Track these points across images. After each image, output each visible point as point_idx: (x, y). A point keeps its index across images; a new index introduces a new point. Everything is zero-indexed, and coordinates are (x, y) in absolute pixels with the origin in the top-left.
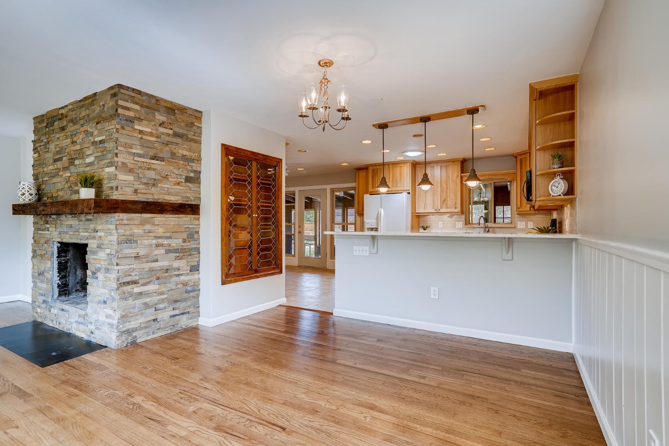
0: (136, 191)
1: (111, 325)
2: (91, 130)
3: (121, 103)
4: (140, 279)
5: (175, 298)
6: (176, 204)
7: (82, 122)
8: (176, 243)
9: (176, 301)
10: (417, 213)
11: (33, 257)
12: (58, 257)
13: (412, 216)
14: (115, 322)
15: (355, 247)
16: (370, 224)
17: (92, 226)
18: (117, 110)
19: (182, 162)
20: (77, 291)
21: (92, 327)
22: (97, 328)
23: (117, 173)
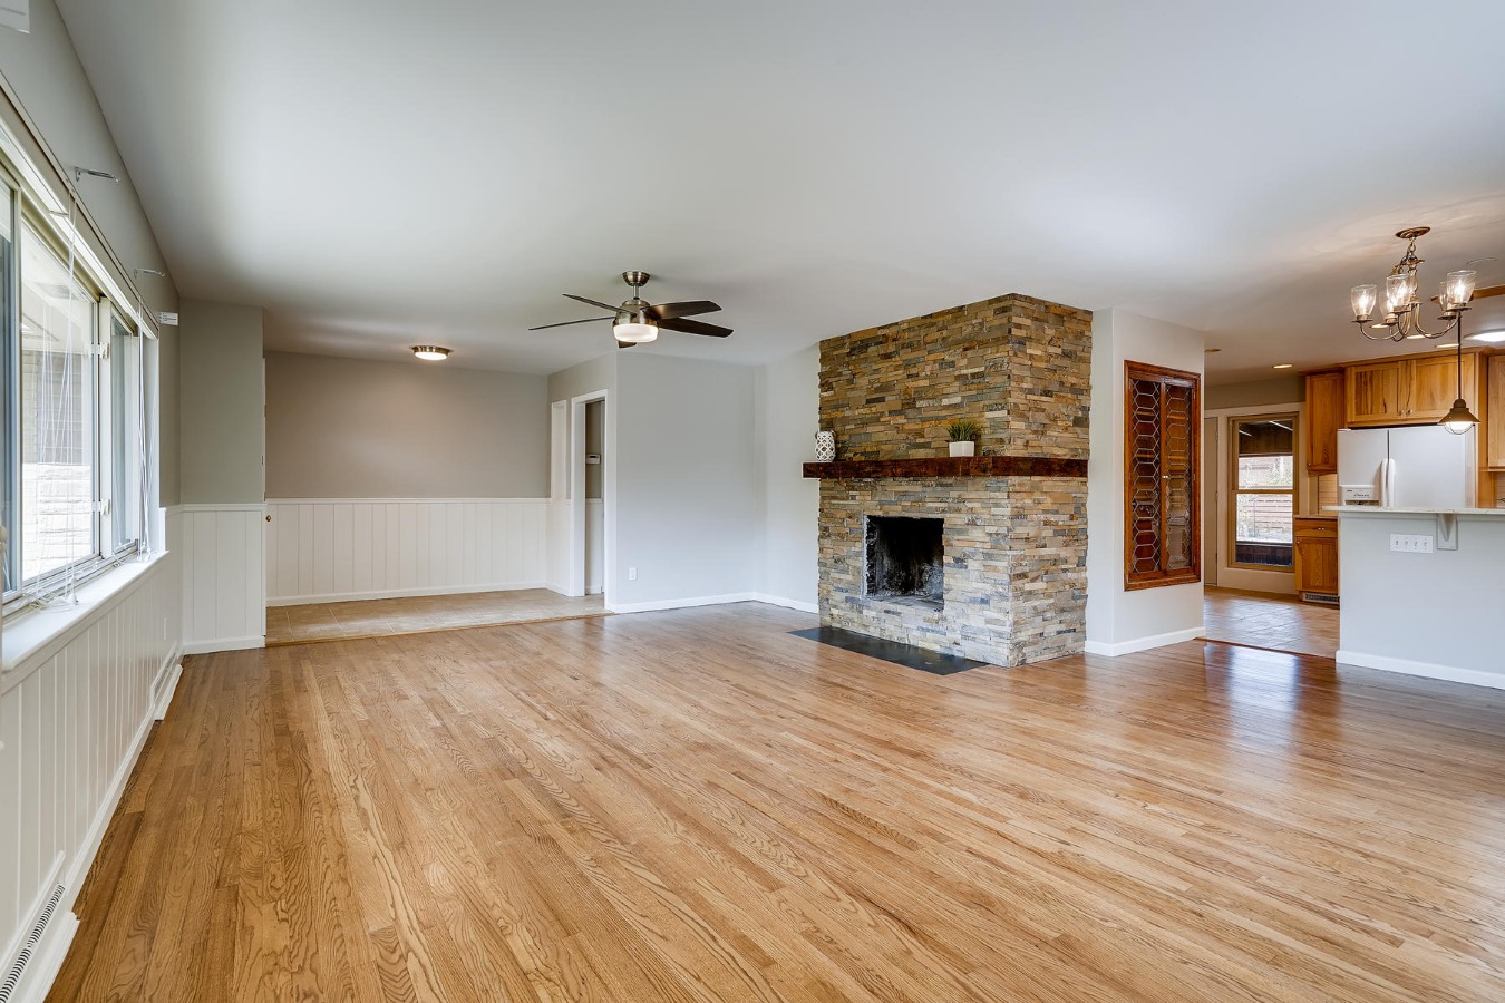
0: (1027, 444)
1: (1000, 635)
2: (952, 359)
3: (1015, 320)
4: (1031, 571)
5: (1063, 604)
6: (1063, 460)
7: (929, 347)
8: (1062, 519)
9: (1063, 610)
10: (1491, 468)
11: (821, 537)
12: (867, 538)
13: (1480, 473)
14: (1007, 629)
15: (1393, 537)
16: (1355, 492)
17: (954, 494)
18: (1010, 331)
19: (1070, 395)
20: (883, 587)
21: (957, 637)
22: (965, 637)
23: (1010, 419)
